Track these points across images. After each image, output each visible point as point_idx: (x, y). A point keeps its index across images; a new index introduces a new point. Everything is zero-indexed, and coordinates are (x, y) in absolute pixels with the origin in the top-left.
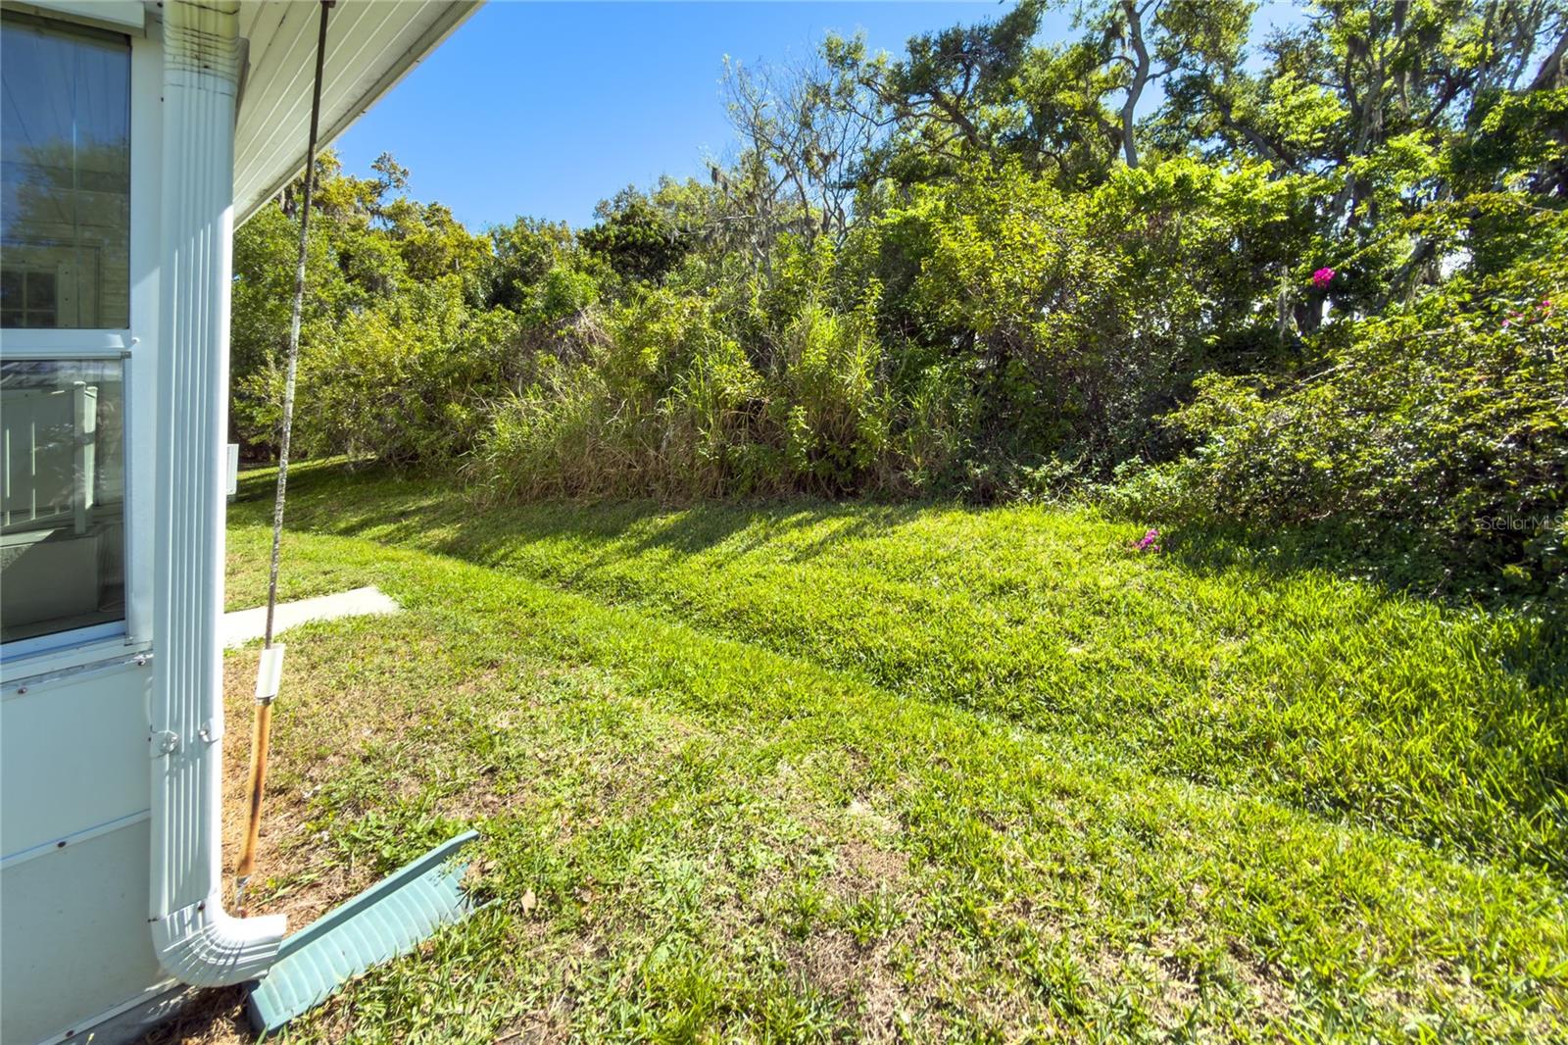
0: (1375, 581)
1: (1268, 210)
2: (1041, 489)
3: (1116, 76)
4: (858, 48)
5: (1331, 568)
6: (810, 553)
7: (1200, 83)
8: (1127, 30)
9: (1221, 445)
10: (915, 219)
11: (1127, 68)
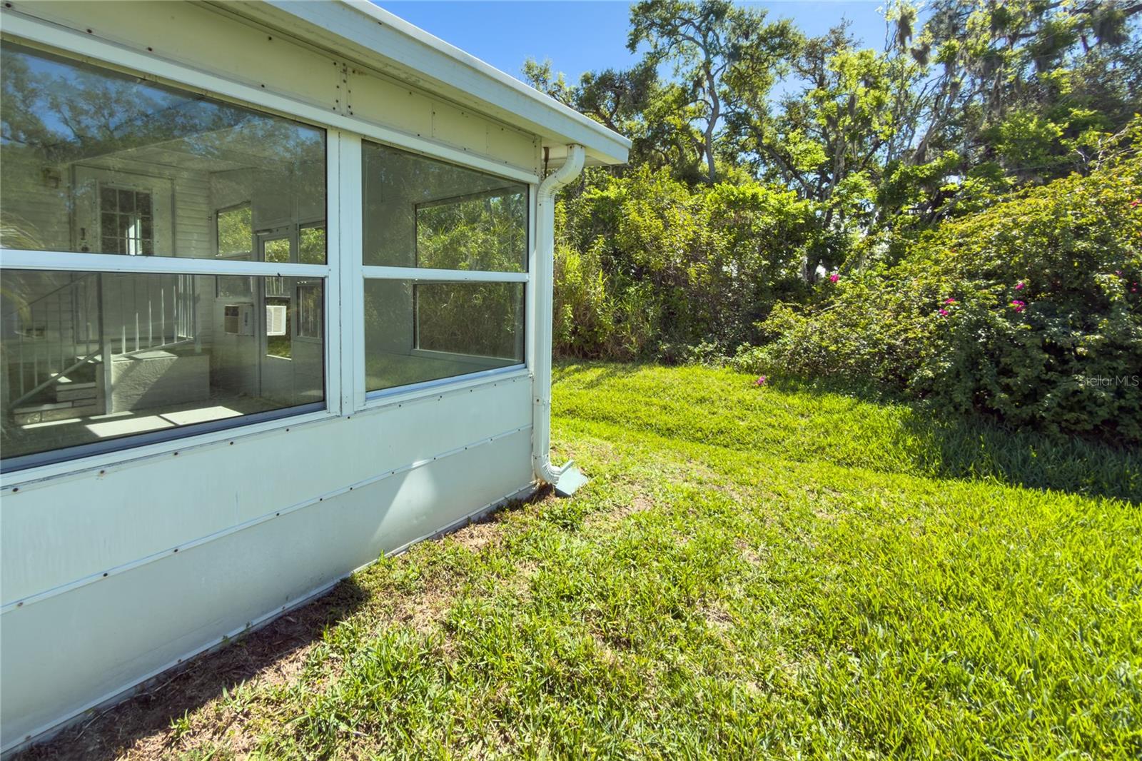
0: (854, 397)
1: (795, 217)
2: (698, 358)
3: (700, 111)
4: (546, 71)
5: (838, 392)
6: (591, 385)
7: (745, 118)
8: (706, 84)
9: (789, 338)
10: (608, 197)
11: (706, 106)
